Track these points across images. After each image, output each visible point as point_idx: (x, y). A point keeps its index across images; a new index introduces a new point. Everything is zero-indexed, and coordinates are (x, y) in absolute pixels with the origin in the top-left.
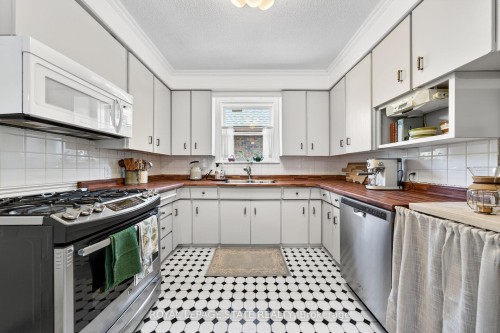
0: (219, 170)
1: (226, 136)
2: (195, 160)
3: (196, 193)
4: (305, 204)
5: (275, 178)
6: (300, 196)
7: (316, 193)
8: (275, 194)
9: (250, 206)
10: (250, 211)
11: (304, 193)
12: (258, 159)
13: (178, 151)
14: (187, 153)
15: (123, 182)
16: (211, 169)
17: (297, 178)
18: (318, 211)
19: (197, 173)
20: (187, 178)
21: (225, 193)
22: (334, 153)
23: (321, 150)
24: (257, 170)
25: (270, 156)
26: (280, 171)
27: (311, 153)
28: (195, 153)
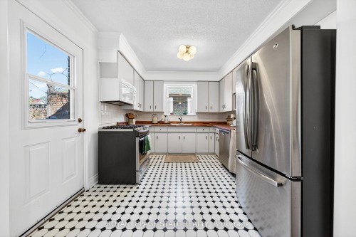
0: (166, 119)
1: (170, 102)
2: (154, 114)
3: (157, 129)
4: (207, 135)
5: (193, 123)
6: (205, 131)
7: (212, 130)
8: (193, 130)
9: (182, 135)
10: (182, 138)
11: (207, 130)
12: (185, 114)
13: (147, 109)
14: (151, 110)
15: (127, 123)
16: (162, 118)
17: (204, 123)
18: (213, 138)
19: (156, 120)
20: (151, 123)
21: (171, 130)
22: (221, 111)
23: (215, 110)
24: (185, 119)
25: (191, 112)
26: (196, 119)
27: (210, 111)
28: (155, 110)
